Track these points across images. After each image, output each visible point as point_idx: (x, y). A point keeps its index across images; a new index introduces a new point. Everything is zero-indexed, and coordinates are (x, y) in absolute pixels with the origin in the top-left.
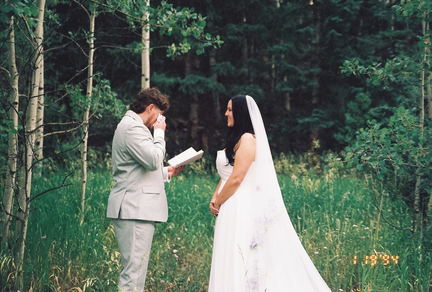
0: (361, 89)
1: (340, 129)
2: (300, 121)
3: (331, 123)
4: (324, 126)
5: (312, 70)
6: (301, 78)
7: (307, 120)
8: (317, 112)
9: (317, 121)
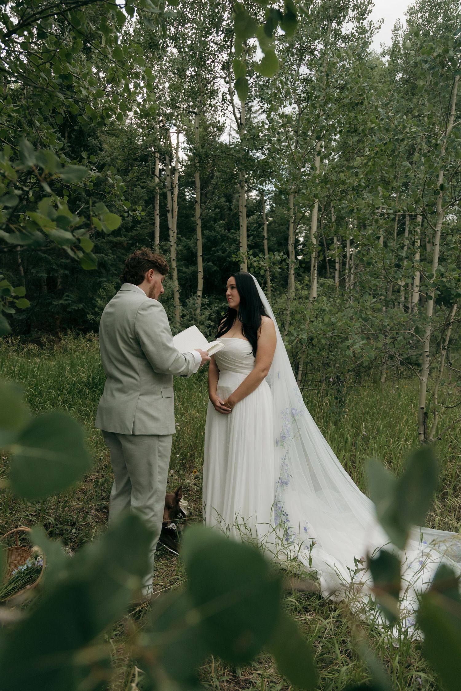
0: (105, 279)
1: (87, 311)
2: (55, 303)
3: (81, 306)
4: (76, 308)
5: (63, 261)
6: (54, 267)
7: (61, 302)
8: (68, 296)
9: (69, 304)
